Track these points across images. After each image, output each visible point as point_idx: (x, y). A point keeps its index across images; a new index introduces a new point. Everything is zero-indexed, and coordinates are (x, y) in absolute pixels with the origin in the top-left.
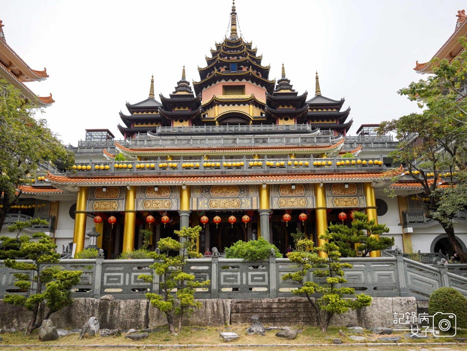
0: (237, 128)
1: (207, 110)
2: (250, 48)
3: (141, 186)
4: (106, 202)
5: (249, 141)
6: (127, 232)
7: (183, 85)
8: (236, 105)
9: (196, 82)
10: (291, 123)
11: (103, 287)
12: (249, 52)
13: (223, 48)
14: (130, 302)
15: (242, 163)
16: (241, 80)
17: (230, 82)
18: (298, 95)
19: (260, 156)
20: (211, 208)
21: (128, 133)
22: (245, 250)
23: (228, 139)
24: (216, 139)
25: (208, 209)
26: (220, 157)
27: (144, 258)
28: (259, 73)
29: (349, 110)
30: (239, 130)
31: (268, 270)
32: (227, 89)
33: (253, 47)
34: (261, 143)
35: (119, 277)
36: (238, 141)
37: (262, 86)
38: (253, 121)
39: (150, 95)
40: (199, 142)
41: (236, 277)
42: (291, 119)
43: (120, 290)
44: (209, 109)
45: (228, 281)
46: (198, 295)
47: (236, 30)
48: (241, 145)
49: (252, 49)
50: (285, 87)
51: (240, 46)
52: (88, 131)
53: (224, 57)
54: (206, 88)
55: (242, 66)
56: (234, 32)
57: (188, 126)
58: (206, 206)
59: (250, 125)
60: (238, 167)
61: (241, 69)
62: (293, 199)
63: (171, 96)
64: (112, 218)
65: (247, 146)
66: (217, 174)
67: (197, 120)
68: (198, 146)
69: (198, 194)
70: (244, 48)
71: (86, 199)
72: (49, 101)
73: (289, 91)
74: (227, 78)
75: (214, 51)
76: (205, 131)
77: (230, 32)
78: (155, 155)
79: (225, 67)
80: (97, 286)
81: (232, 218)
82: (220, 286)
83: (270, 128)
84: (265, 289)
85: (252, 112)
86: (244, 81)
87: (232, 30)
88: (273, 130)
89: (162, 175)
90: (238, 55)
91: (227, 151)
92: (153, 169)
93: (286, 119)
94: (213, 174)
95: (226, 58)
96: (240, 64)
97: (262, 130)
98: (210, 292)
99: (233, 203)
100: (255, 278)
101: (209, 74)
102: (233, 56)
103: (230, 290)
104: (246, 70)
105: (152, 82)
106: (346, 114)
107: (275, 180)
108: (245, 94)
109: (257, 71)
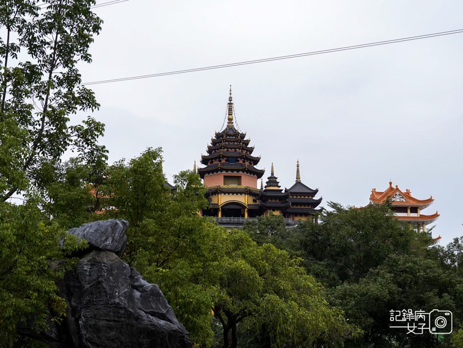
9: (201, 169)
12: (244, 143)
16: (238, 172)
17: (230, 173)
18: (282, 192)
29: (321, 199)
32: (227, 179)
38: (248, 210)
42: (277, 210)
47: (232, 119)
49: (245, 139)
54: (208, 175)
55: (239, 159)
56: (230, 122)
61: (238, 161)
74: (227, 170)
75: (213, 138)
77: (227, 121)
79: (225, 159)
85: (247, 200)
86: (241, 172)
87: (229, 120)
90: (235, 148)
93: (274, 210)
95: (226, 149)
96: (237, 156)
102: (231, 148)
106: (319, 201)
108: (241, 184)
109: (250, 161)
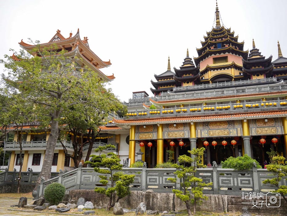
0: (224, 84)
1: (204, 74)
2: (230, 32)
3: (166, 124)
4: (146, 134)
5: (232, 91)
6: (159, 151)
7: (187, 60)
8: (223, 70)
9: (196, 58)
10: (262, 78)
11: (147, 185)
12: (229, 34)
13: (212, 35)
14: (163, 194)
15: (229, 106)
16: (224, 53)
17: (218, 55)
18: (265, 58)
19: (241, 101)
20: (210, 136)
21: (156, 93)
22: (235, 163)
23: (219, 91)
24: (211, 92)
25: (208, 137)
26: (214, 103)
27: (170, 168)
28: (237, 47)
30: (226, 85)
31: (252, 177)
32: (216, 60)
33: (231, 31)
34: (241, 93)
35: (156, 179)
36: (225, 92)
37: (239, 56)
38: (234, 79)
39: (168, 69)
40: (199, 95)
41: (230, 180)
42: (262, 75)
43: (157, 187)
44: (205, 74)
45: (224, 183)
46: (205, 192)
47: (219, 22)
48: (227, 95)
49: (231, 32)
50: (255, 54)
51: (223, 31)
52: (134, 93)
53: (212, 40)
54: (202, 60)
55: (225, 44)
56: (218, 23)
57: (192, 85)
58: (206, 135)
59: (233, 82)
60: (226, 109)
61: (225, 46)
62: (266, 129)
63: (181, 68)
64: (150, 144)
65: (231, 95)
66: (213, 114)
67: (198, 81)
68: (200, 97)
69: (201, 127)
70: (225, 32)
71: (135, 132)
72: (112, 78)
73: (258, 57)
74: (215, 53)
75: (206, 37)
76: (203, 87)
77: (216, 24)
78: (173, 105)
79: (214, 46)
80: (144, 184)
81: (224, 142)
82: (219, 187)
83: (247, 82)
84: (251, 190)
85: (233, 73)
86: (227, 53)
87: (217, 23)
88: (249, 83)
89: (178, 116)
90: (222, 38)
91: (218, 99)
92: (172, 113)
93: (258, 75)
94: (210, 115)
95: (214, 40)
96: (223, 43)
97: (241, 84)
98: (213, 190)
99: (224, 133)
100: (243, 182)
101: (203, 52)
102: (219, 38)
103: (226, 189)
104: (227, 46)
105: (169, 60)
107: (252, 116)
108: (228, 62)
109: (235, 46)
